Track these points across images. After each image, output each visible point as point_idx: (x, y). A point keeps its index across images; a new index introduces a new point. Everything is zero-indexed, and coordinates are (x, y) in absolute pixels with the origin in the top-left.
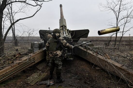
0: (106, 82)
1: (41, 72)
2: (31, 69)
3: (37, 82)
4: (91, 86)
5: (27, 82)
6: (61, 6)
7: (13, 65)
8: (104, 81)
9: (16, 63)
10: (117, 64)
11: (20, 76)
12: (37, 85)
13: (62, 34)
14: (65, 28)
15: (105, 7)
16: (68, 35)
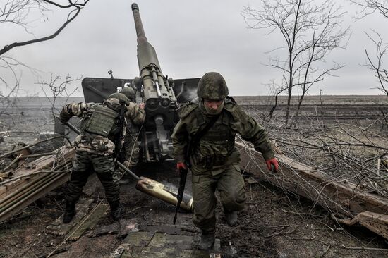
0: (276, 214)
1: (91, 200)
2: (60, 194)
3: (88, 229)
4: (241, 228)
5: (55, 232)
6: (135, 8)
7: (10, 184)
8: (272, 213)
9: (21, 178)
10: (300, 167)
11: (29, 217)
12: (90, 237)
13: (152, 88)
14: (157, 73)
15: (259, 18)
16: (167, 93)
